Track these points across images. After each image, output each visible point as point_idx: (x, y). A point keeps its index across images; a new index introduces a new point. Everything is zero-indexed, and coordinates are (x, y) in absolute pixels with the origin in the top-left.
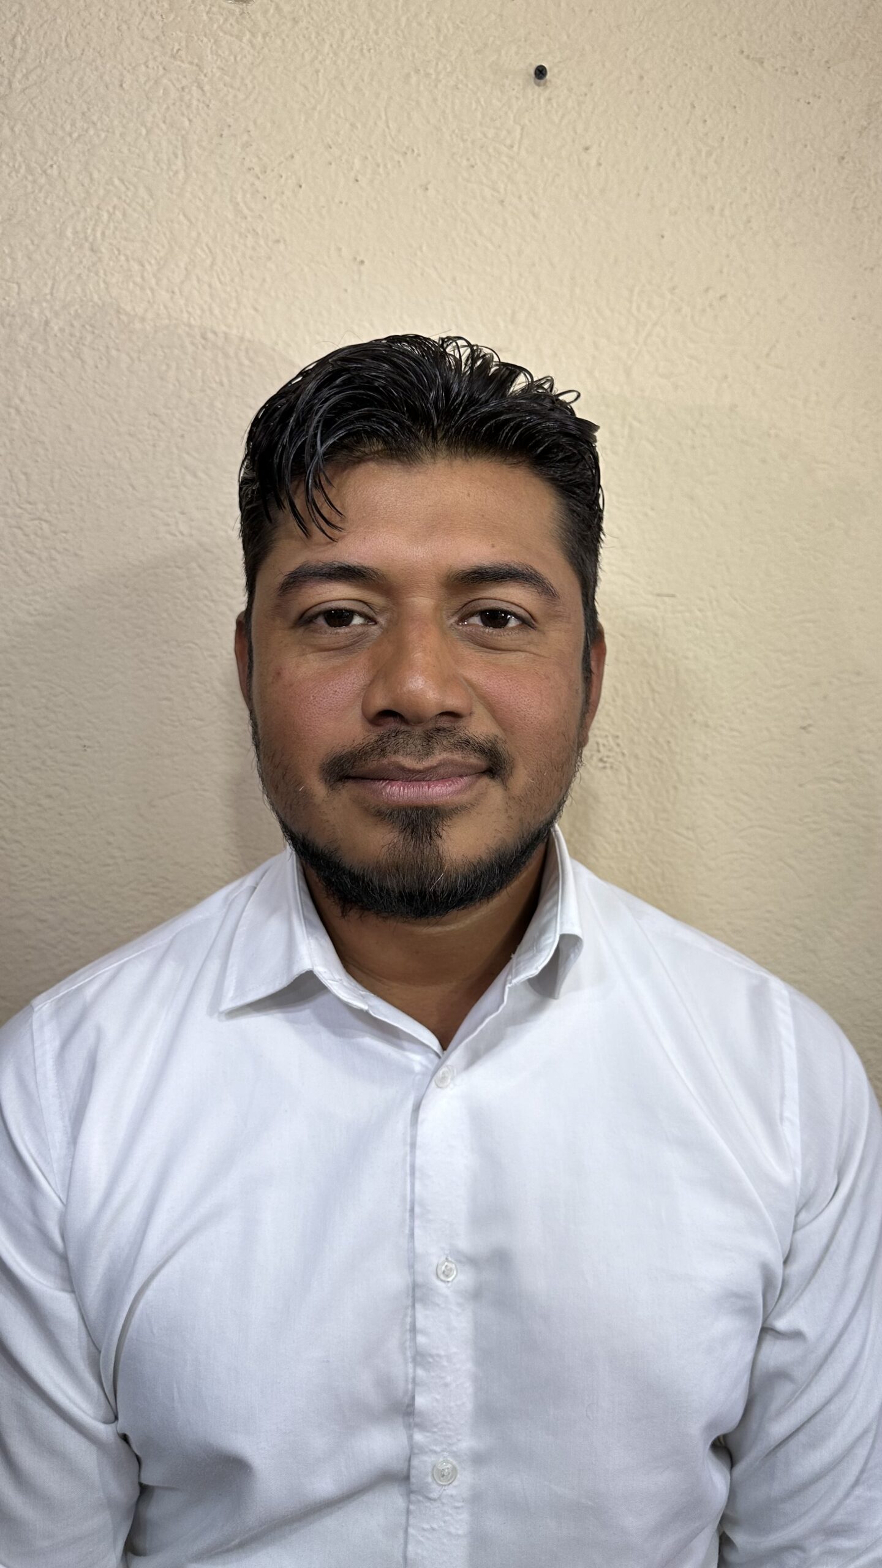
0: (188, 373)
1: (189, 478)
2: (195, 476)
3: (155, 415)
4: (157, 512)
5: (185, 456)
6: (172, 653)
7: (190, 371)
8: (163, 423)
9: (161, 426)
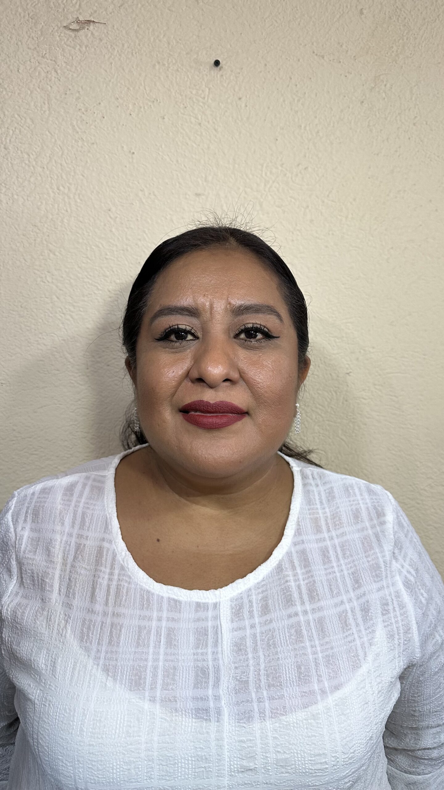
0: (51, 206)
1: (51, 255)
2: (55, 255)
3: (35, 226)
4: (36, 272)
5: (49, 245)
6: (43, 338)
7: (52, 205)
8: (39, 229)
9: (38, 231)
